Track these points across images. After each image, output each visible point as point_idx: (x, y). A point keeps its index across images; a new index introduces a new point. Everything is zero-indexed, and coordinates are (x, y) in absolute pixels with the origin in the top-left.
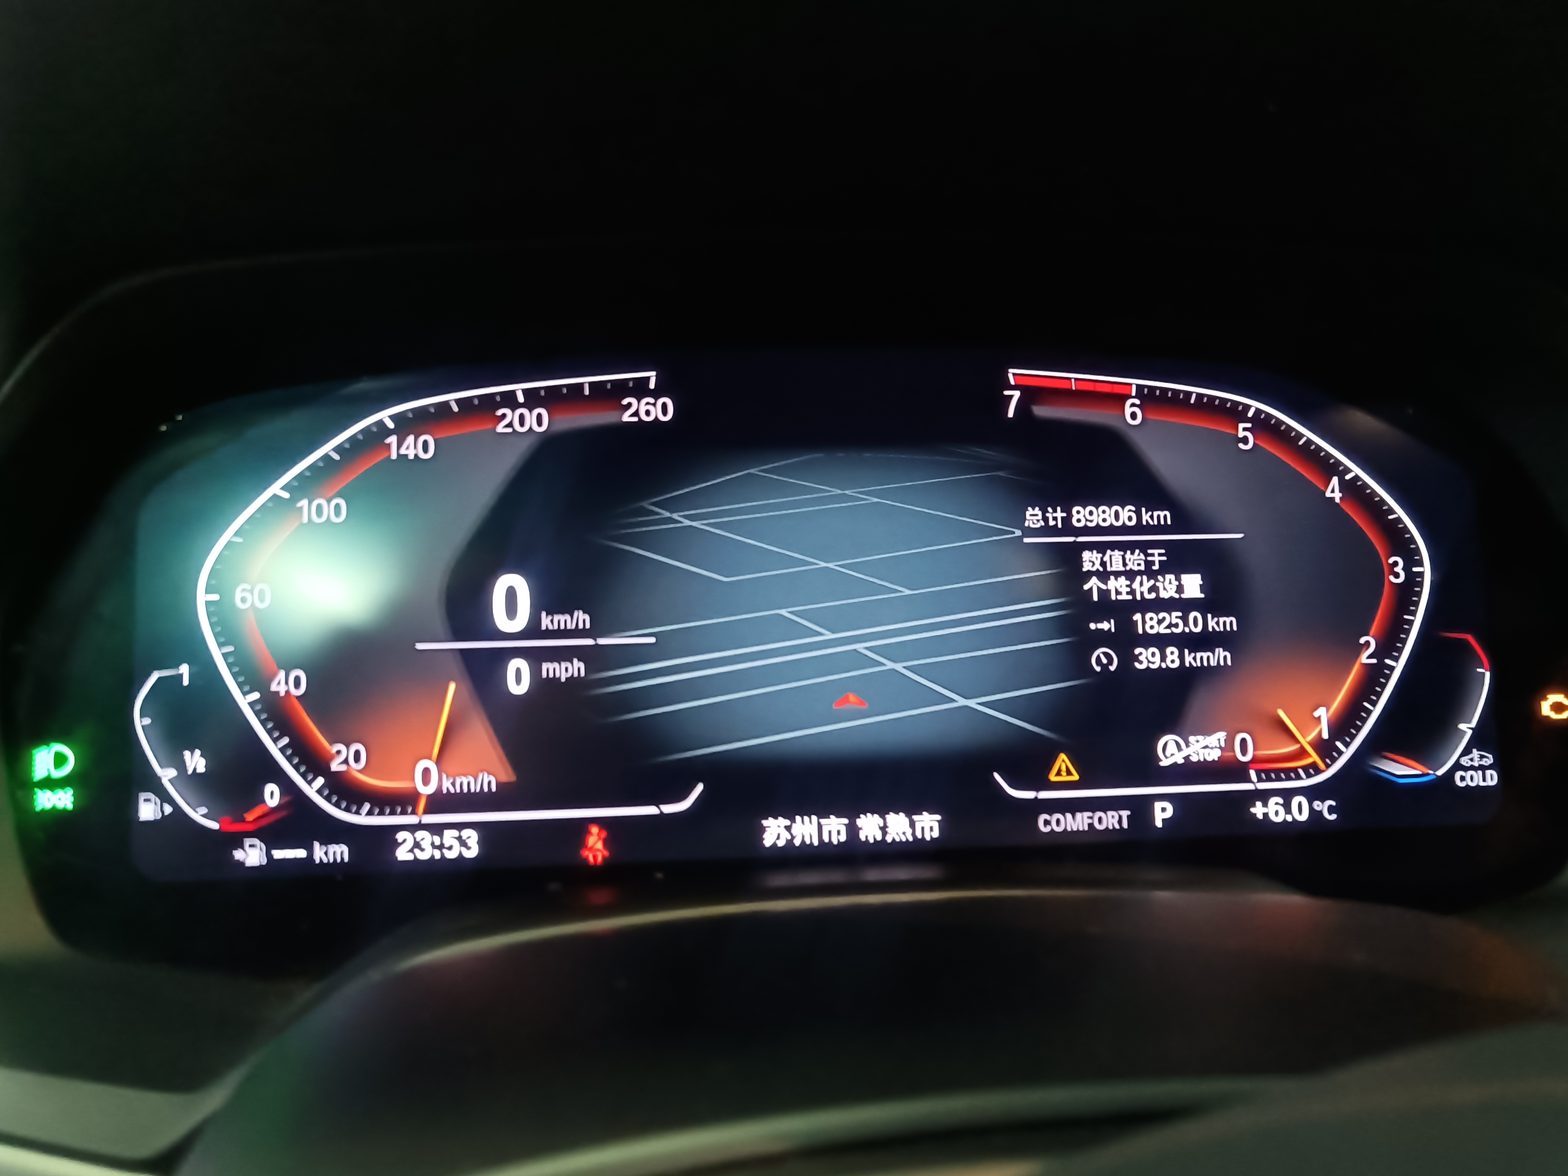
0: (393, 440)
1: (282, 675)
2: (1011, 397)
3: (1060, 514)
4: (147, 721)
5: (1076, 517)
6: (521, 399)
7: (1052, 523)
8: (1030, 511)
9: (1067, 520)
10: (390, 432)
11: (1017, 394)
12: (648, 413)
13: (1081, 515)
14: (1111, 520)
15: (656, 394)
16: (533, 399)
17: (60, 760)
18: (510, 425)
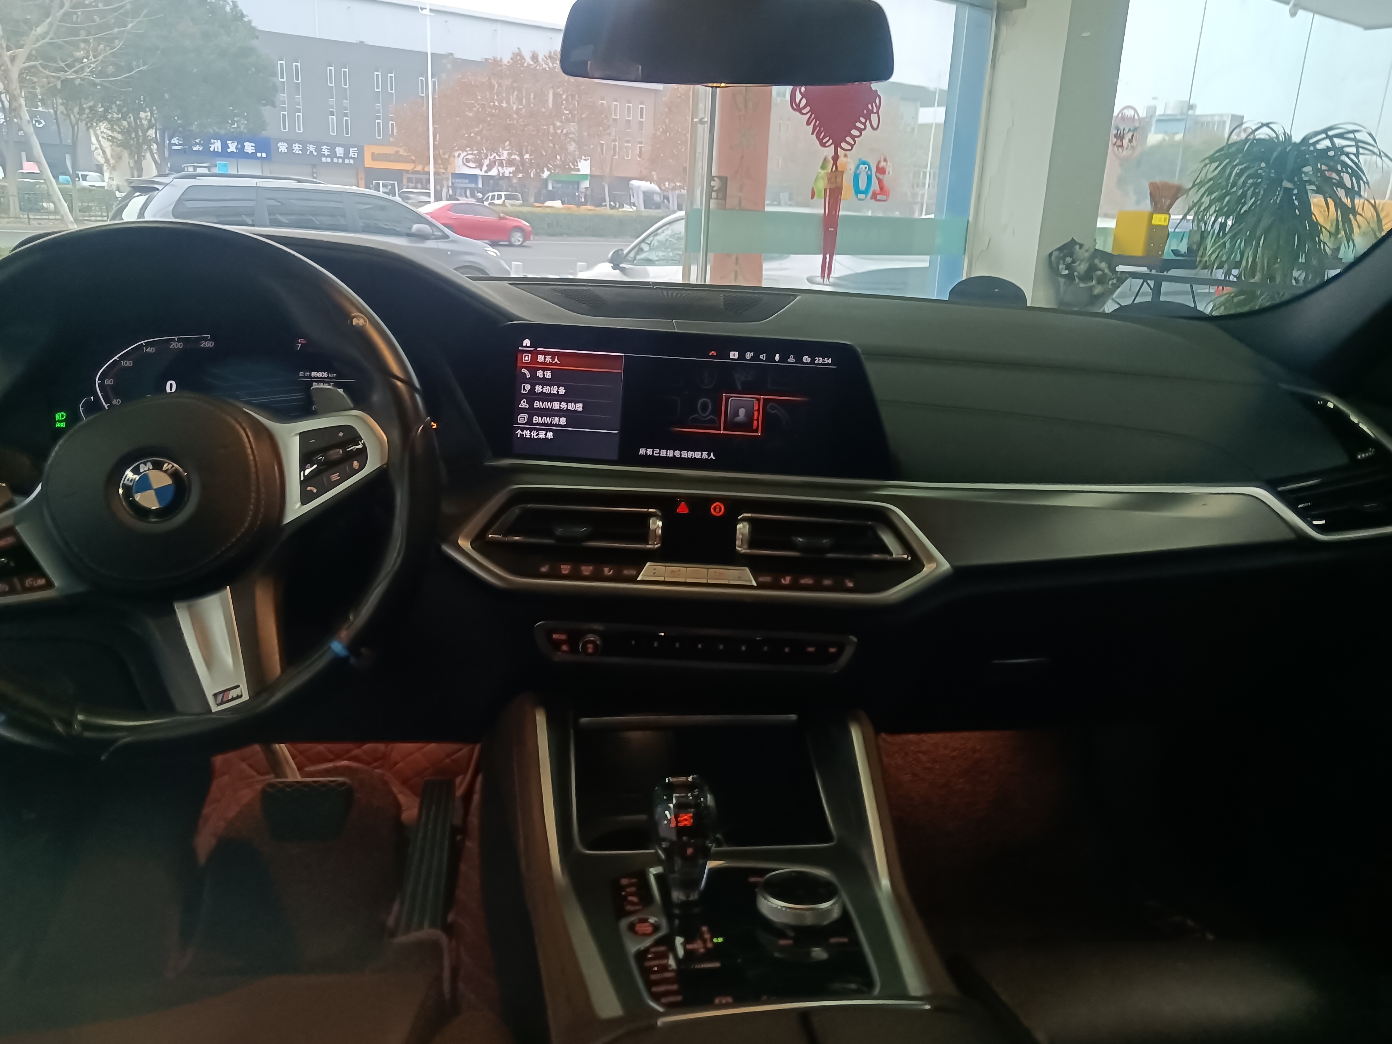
0: (145, 348)
1: (115, 400)
2: (299, 345)
3: (308, 373)
4: (82, 409)
5: (312, 374)
6: (176, 340)
7: (306, 375)
8: (301, 373)
9: (310, 375)
10: (144, 346)
11: (300, 345)
12: (207, 345)
13: (314, 374)
14: (321, 376)
15: (210, 340)
16: (179, 340)
17: (62, 416)
18: (173, 346)
